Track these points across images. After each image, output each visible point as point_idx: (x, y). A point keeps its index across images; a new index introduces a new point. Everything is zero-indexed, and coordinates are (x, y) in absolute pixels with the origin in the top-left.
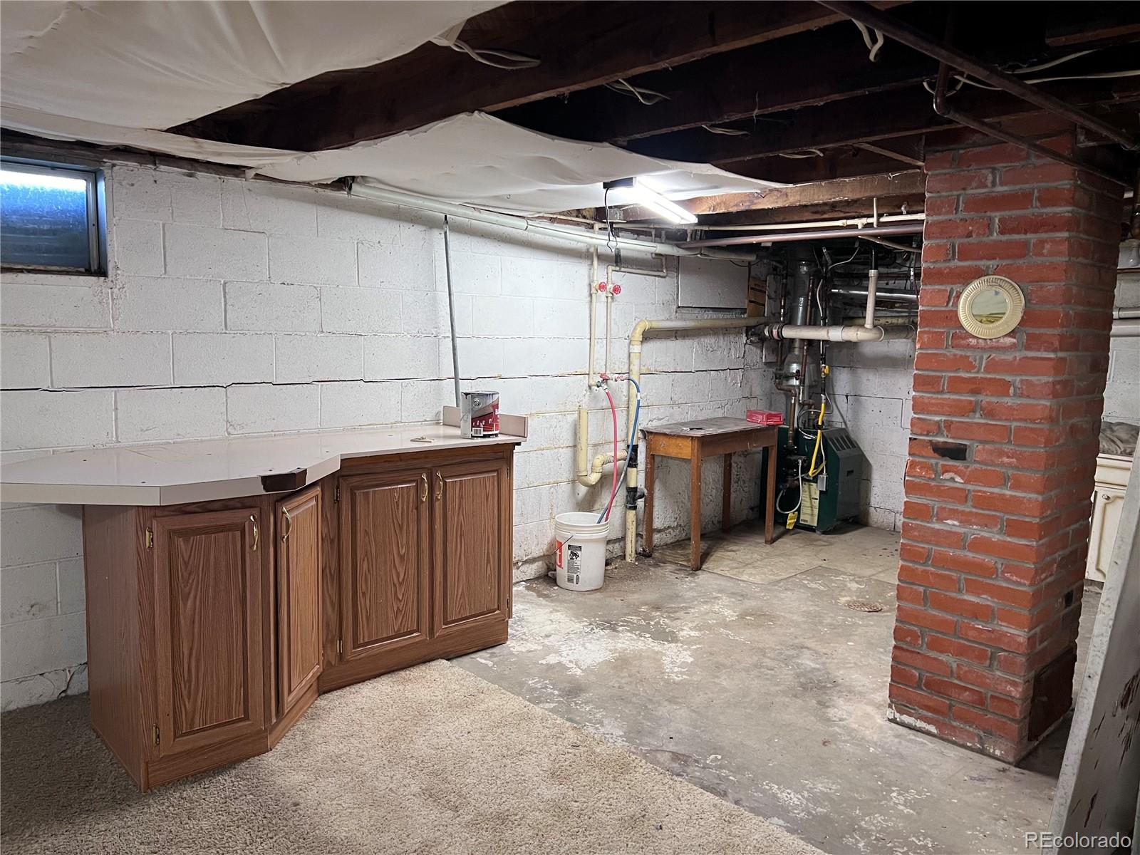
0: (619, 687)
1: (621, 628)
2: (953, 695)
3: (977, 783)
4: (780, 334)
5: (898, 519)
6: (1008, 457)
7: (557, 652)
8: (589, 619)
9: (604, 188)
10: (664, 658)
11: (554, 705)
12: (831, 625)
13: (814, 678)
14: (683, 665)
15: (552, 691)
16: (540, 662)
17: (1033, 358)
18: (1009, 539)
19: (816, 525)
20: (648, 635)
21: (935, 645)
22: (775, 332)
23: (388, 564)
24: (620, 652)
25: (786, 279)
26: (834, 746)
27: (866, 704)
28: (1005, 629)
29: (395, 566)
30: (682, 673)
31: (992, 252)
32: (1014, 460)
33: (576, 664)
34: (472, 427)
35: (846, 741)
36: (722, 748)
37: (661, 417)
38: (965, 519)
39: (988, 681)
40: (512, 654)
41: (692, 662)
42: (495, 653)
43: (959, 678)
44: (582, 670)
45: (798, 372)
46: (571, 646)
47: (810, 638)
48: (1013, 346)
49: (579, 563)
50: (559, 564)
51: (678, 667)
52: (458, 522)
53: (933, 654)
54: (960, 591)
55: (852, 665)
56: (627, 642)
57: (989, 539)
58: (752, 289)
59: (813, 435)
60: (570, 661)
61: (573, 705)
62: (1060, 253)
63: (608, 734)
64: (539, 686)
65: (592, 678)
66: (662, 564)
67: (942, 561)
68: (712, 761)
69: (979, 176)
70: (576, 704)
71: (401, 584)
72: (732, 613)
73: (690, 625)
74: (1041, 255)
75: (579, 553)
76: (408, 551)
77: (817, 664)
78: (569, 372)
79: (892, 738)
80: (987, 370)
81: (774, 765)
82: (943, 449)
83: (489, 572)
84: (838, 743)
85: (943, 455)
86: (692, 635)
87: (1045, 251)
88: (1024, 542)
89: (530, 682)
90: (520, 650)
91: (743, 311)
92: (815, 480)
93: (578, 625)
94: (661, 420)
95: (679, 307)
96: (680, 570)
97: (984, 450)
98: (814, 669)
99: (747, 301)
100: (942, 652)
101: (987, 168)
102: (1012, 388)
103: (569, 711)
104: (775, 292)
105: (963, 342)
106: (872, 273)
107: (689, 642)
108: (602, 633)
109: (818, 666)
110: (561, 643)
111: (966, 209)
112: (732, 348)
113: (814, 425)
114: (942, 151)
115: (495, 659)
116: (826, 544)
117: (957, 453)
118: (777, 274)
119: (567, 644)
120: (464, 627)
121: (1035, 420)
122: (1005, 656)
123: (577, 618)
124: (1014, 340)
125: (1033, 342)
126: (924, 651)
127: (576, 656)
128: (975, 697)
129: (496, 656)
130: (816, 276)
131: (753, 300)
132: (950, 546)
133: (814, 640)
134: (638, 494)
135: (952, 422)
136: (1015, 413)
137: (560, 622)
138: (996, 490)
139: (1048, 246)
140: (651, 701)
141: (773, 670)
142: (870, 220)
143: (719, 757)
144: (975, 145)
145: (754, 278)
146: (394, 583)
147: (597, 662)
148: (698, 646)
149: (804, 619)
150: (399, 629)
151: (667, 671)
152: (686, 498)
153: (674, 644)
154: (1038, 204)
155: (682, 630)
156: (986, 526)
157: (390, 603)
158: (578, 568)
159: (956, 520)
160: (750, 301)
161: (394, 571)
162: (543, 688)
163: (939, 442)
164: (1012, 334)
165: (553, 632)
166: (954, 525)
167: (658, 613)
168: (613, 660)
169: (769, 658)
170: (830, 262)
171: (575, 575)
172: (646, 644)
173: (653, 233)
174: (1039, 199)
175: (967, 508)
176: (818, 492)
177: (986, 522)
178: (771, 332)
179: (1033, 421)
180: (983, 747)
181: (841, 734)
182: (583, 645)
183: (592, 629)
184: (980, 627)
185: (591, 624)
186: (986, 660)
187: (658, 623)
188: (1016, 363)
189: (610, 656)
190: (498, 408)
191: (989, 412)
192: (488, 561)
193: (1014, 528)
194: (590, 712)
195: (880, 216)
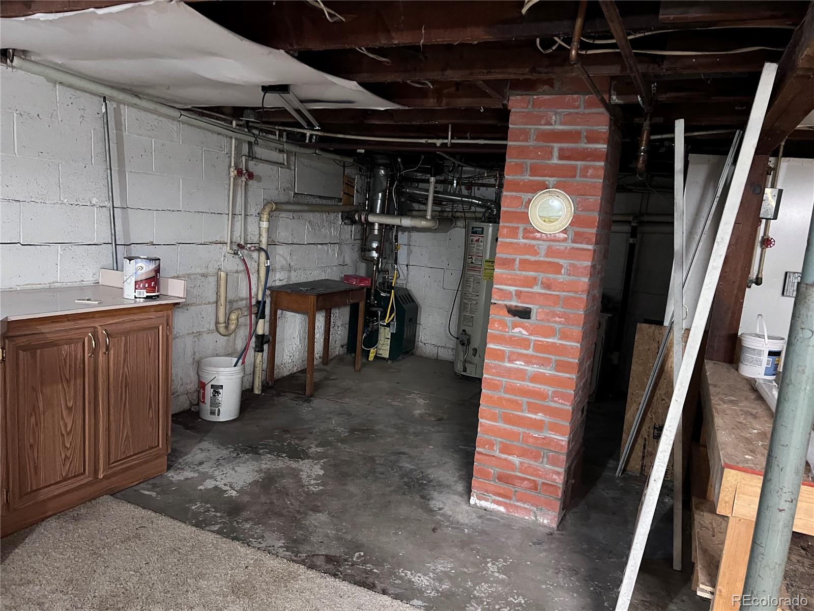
0: (270, 503)
1: (261, 451)
2: (517, 484)
3: (538, 546)
4: (366, 219)
5: (439, 351)
6: (559, 317)
7: (212, 477)
8: (234, 446)
9: (262, 90)
10: (301, 473)
11: (219, 526)
12: (414, 433)
13: (413, 476)
14: (318, 477)
15: (214, 513)
16: (199, 488)
17: (577, 249)
18: (558, 374)
19: (388, 357)
20: (284, 455)
21: (505, 449)
22: (363, 218)
23: (56, 416)
24: (265, 472)
25: (370, 178)
26: (440, 532)
27: (453, 494)
28: (554, 436)
29: (63, 418)
30: (318, 484)
31: (554, 171)
32: (563, 319)
33: (231, 487)
34: (136, 289)
35: (447, 526)
36: (362, 545)
37: (281, 279)
38: (528, 360)
39: (541, 473)
40: (172, 482)
41: (323, 474)
42: (155, 484)
43: (521, 471)
44: (236, 491)
45: (377, 247)
46: (223, 471)
47: (403, 445)
48: (565, 240)
49: (220, 399)
50: (203, 400)
51: (314, 480)
52: (123, 374)
53: (504, 456)
54: (523, 411)
55: (436, 464)
56: (268, 462)
57: (544, 374)
58: (346, 184)
59: (388, 293)
60: (225, 485)
61: (235, 524)
62: (598, 177)
63: (270, 547)
64: (202, 510)
65: (246, 498)
66: (282, 394)
67: (511, 390)
68: (358, 558)
69: (547, 116)
70: (238, 523)
71: (68, 434)
72: (344, 430)
73: (315, 443)
74: (586, 176)
75: (221, 391)
76: (76, 404)
77: (413, 465)
78: (211, 241)
79: (476, 520)
80: (547, 255)
81: (404, 554)
82: (515, 311)
83: (151, 416)
84: (443, 529)
85: (515, 315)
86: (319, 451)
87: (588, 174)
88: (568, 375)
89: (193, 507)
90: (178, 479)
91: (340, 200)
92: (388, 325)
93: (225, 452)
94: (281, 281)
95: (296, 193)
96: (297, 397)
97: (543, 312)
98: (412, 469)
99: (342, 193)
100: (510, 454)
101: (552, 111)
102: (563, 269)
103: (234, 530)
104: (361, 188)
105: (531, 235)
106: (432, 179)
107: (318, 457)
108: (247, 457)
109: (413, 467)
110: (213, 469)
111: (537, 139)
112: (332, 227)
113: (388, 286)
114: (522, 95)
115: (157, 489)
116: (395, 371)
117: (525, 314)
118: (362, 175)
119: (218, 469)
120: (127, 465)
121: (578, 292)
122: (552, 455)
123: (223, 445)
124: (566, 236)
125: (578, 238)
126: (497, 453)
127: (229, 480)
128: (532, 485)
129: (158, 487)
130: (391, 178)
131: (346, 192)
132: (518, 379)
133: (406, 446)
134: (265, 340)
135: (521, 292)
136: (565, 286)
137: (209, 450)
138: (550, 340)
139: (590, 171)
140: (298, 512)
141: (383, 474)
142: (445, 141)
143: (362, 554)
144: (544, 93)
145: (346, 176)
146: (61, 433)
147: (248, 482)
148: (325, 460)
149: (395, 430)
150: (66, 475)
151: (306, 484)
152: (298, 341)
153: (306, 461)
154: (585, 141)
155: (310, 448)
156: (543, 365)
157: (57, 453)
158: (220, 403)
159: (523, 361)
160: (345, 193)
161: (61, 423)
162: (206, 512)
163: (512, 306)
164: (565, 231)
165: (204, 460)
166: (521, 365)
167: (288, 436)
168: (260, 480)
169: (379, 464)
170: (402, 169)
171: (217, 409)
172: (282, 463)
173: (277, 133)
174: (587, 137)
175: (530, 352)
176: (390, 334)
177: (544, 363)
178: (360, 218)
179: (576, 292)
180: (536, 519)
181: (443, 521)
182: (233, 469)
183: (238, 454)
184: (537, 435)
185: (235, 450)
186: (539, 458)
187: (289, 444)
188: (566, 252)
189: (256, 477)
190: (159, 273)
191: (547, 286)
192: (150, 407)
193: (560, 366)
194: (250, 529)
195: (452, 138)
